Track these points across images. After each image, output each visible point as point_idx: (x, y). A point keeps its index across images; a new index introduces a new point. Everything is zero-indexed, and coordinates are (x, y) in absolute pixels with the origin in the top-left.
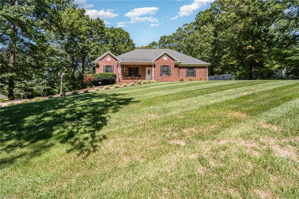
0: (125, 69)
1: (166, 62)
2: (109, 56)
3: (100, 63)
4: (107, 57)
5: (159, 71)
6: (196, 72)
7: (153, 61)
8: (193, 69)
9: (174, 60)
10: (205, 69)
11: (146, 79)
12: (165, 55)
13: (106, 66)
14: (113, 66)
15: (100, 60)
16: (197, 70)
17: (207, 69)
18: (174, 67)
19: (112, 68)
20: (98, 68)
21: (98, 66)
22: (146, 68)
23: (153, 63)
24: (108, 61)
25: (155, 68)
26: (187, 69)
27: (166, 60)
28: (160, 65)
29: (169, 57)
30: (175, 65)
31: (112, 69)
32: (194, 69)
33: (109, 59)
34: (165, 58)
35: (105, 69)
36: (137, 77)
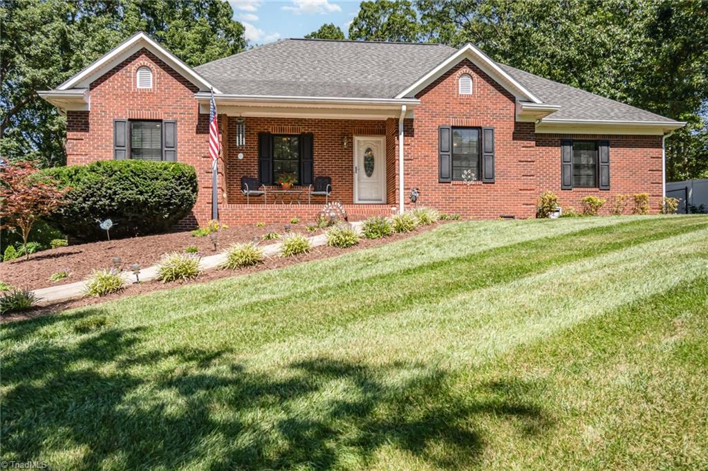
0: (241, 141)
1: (466, 109)
2: (143, 60)
3: (91, 102)
4: (132, 67)
5: (436, 155)
6: (612, 165)
7: (402, 102)
8: (597, 149)
9: (513, 99)
10: (653, 151)
11: (356, 201)
12: (465, 69)
13: (129, 120)
14: (174, 123)
15: (92, 86)
16: (616, 157)
17: (664, 151)
18: (514, 139)
19: (169, 130)
20: (79, 135)
21: (79, 120)
22: (357, 139)
23: (404, 108)
24: (143, 93)
25: (410, 140)
26: (568, 149)
27: (469, 97)
28: (441, 121)
29: (483, 82)
30: (516, 124)
31: (170, 140)
32: (603, 149)
33: (144, 79)
34: (465, 85)
35: (123, 139)
36: (309, 191)
